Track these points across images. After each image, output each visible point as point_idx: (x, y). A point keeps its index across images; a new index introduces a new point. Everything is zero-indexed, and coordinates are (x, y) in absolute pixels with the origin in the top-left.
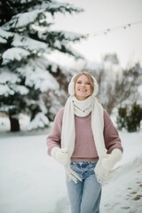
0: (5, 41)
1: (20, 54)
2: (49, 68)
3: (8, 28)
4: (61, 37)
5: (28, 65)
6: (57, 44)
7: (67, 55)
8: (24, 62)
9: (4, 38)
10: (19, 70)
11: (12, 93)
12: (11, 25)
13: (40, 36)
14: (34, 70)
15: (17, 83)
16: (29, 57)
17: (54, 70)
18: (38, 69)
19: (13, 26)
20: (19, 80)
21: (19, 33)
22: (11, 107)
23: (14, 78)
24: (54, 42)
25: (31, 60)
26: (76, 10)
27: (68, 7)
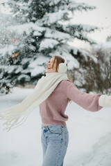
0: (40, 34)
1: (53, 44)
2: (72, 52)
3: (42, 24)
4: (80, 29)
6: (77, 33)
7: (84, 41)
8: (55, 49)
12: (44, 22)
13: (64, 29)
16: (58, 45)
17: (75, 53)
18: (64, 53)
21: (50, 27)
24: (74, 32)
25: (59, 47)
26: (90, 8)
27: (84, 6)
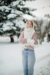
1: (14, 16)
2: (24, 20)
3: (10, 7)
4: (28, 9)
5: (16, 19)
6: (27, 12)
7: (30, 15)
8: (15, 18)
9: (8, 10)
10: (13, 21)
11: (11, 29)
12: (10, 5)
13: (21, 9)
14: (18, 21)
15: (13, 26)
16: (17, 17)
18: (20, 21)
19: (11, 6)
20: (13, 25)
21: (13, 8)
22: (11, 34)
23: (12, 24)
24: (25, 11)
25: (17, 18)
